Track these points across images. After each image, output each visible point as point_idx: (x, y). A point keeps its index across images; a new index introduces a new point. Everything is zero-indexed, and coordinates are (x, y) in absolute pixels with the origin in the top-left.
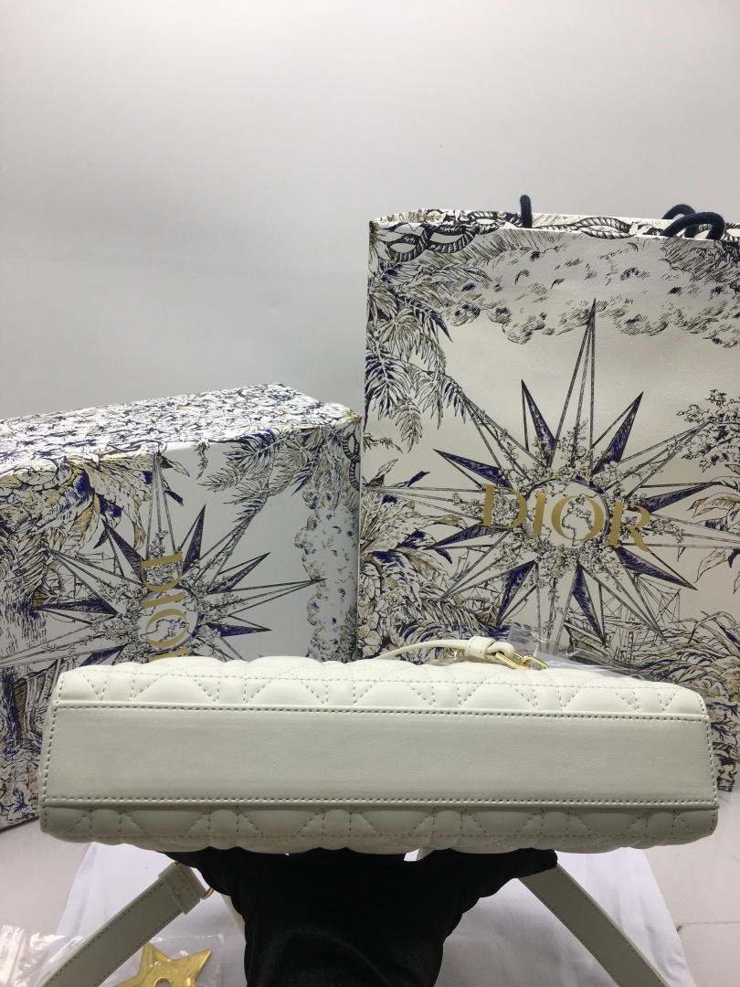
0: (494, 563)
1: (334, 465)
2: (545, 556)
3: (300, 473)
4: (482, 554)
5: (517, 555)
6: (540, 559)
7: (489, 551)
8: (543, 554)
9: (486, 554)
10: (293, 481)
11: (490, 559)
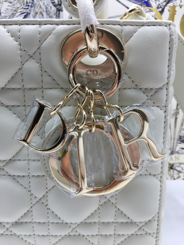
1: (45, 10)
3: (22, 10)
10: (18, 14)
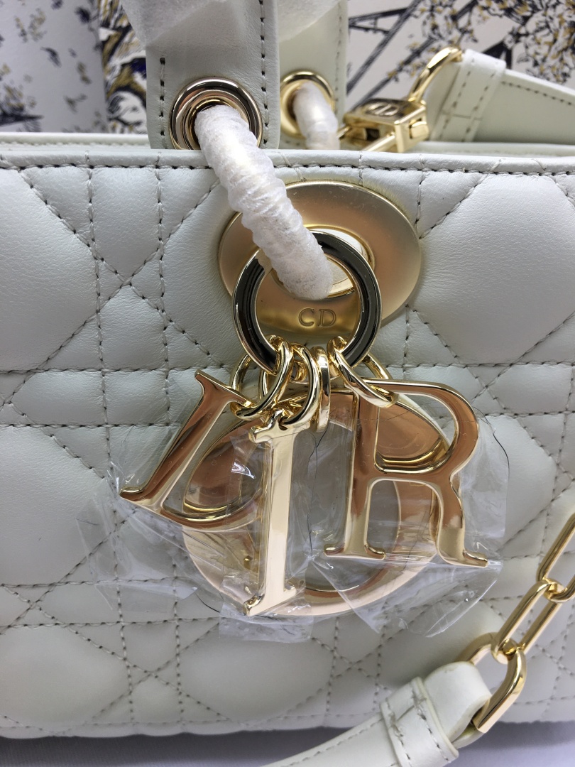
0: (408, 62)
2: (531, 26)
4: (380, 37)
5: (464, 31)
6: (517, 36)
7: (398, 25)
8: (526, 19)
9: (389, 35)
11: (398, 50)
